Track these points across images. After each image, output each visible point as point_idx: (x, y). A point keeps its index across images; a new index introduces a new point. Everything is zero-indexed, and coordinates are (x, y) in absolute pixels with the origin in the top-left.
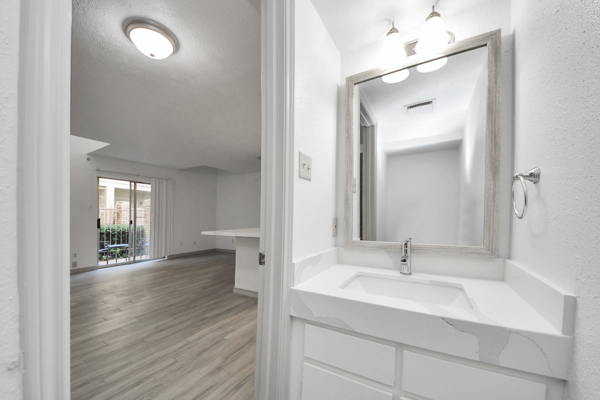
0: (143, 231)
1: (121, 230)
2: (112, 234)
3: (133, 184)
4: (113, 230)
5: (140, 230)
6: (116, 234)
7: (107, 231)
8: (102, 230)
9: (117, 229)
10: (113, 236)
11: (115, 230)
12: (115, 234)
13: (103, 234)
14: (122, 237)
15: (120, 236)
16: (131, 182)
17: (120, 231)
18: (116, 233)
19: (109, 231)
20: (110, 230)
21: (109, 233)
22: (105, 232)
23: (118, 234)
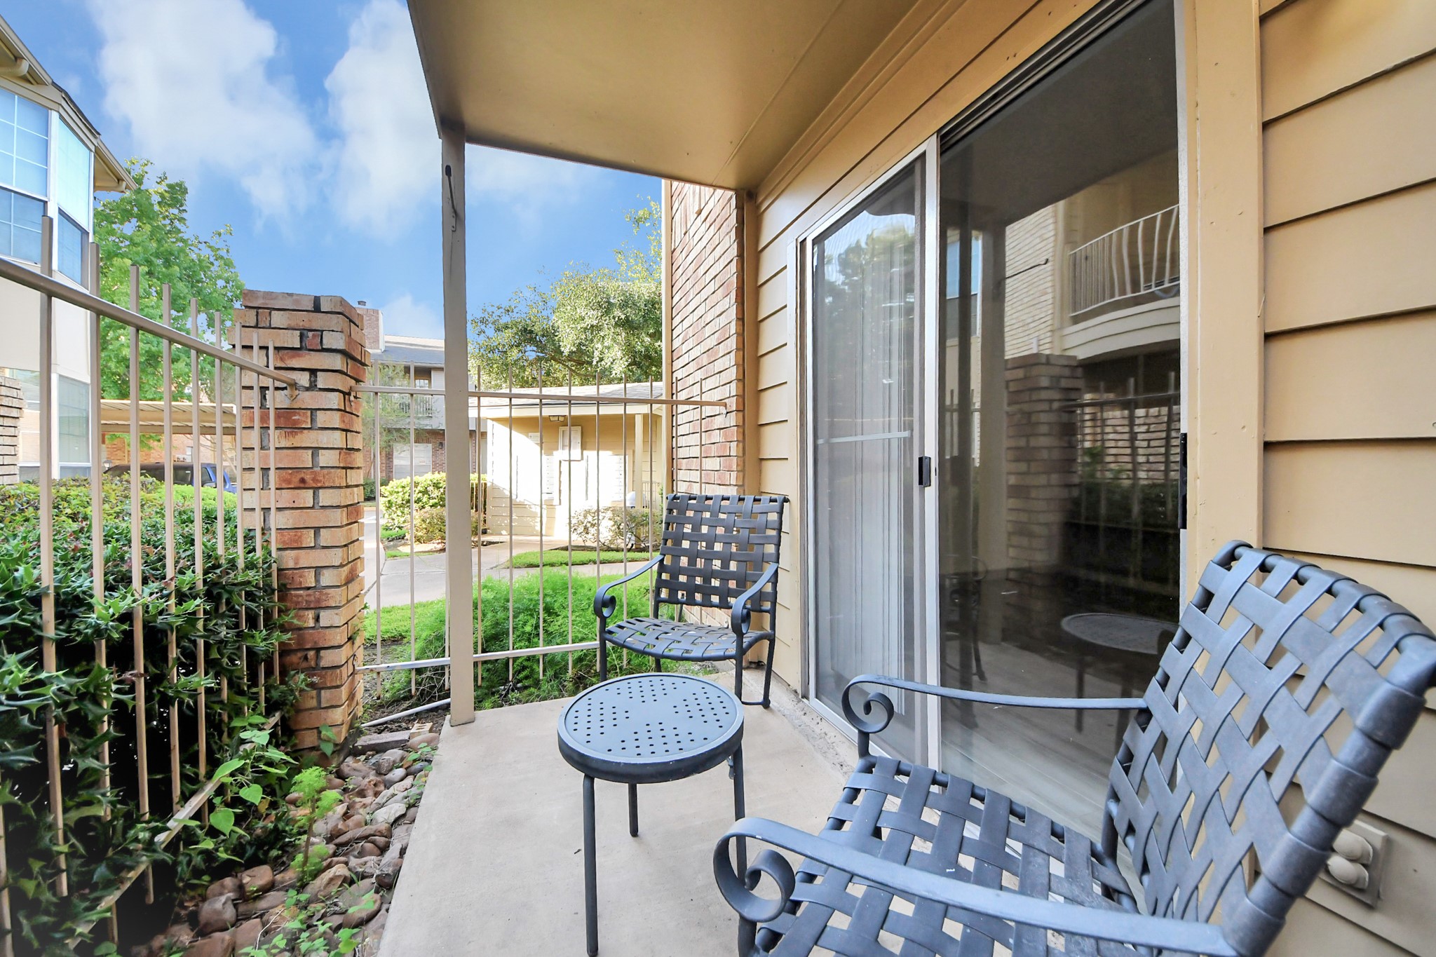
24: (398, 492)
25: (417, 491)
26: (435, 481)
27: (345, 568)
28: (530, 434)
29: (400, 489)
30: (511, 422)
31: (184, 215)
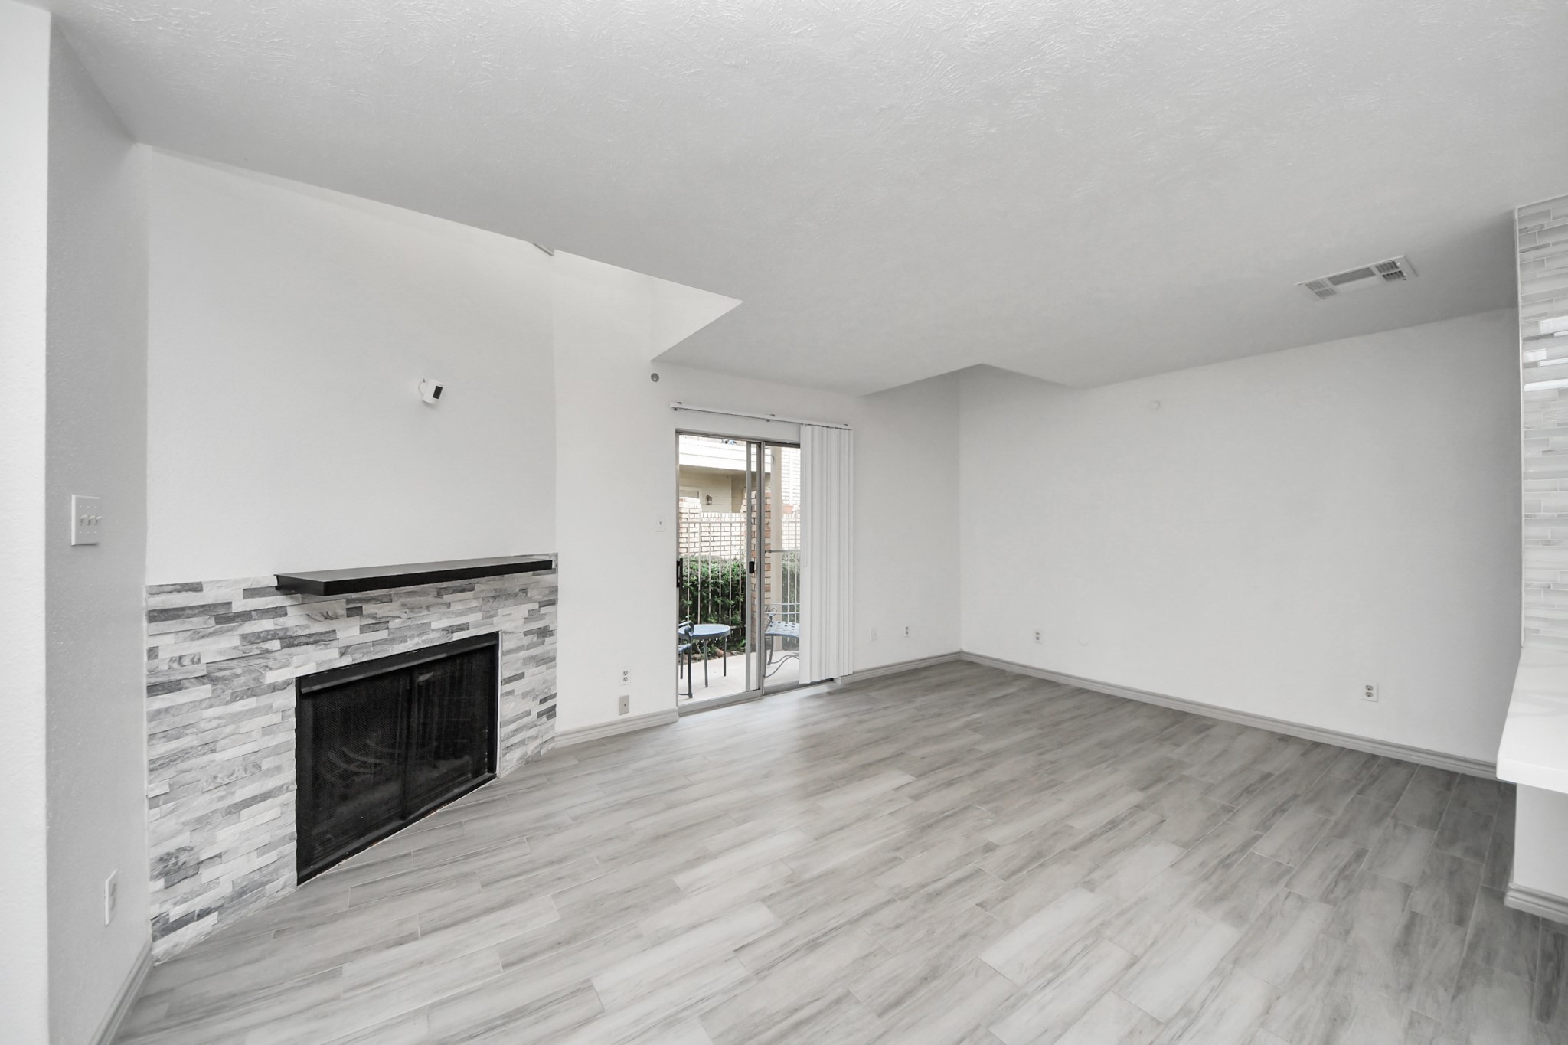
1: (697, 577)
3: (754, 449)
5: (738, 575)
9: (691, 574)
15: (695, 593)
16: (750, 442)
17: (697, 580)
18: (688, 584)
23: (692, 588)
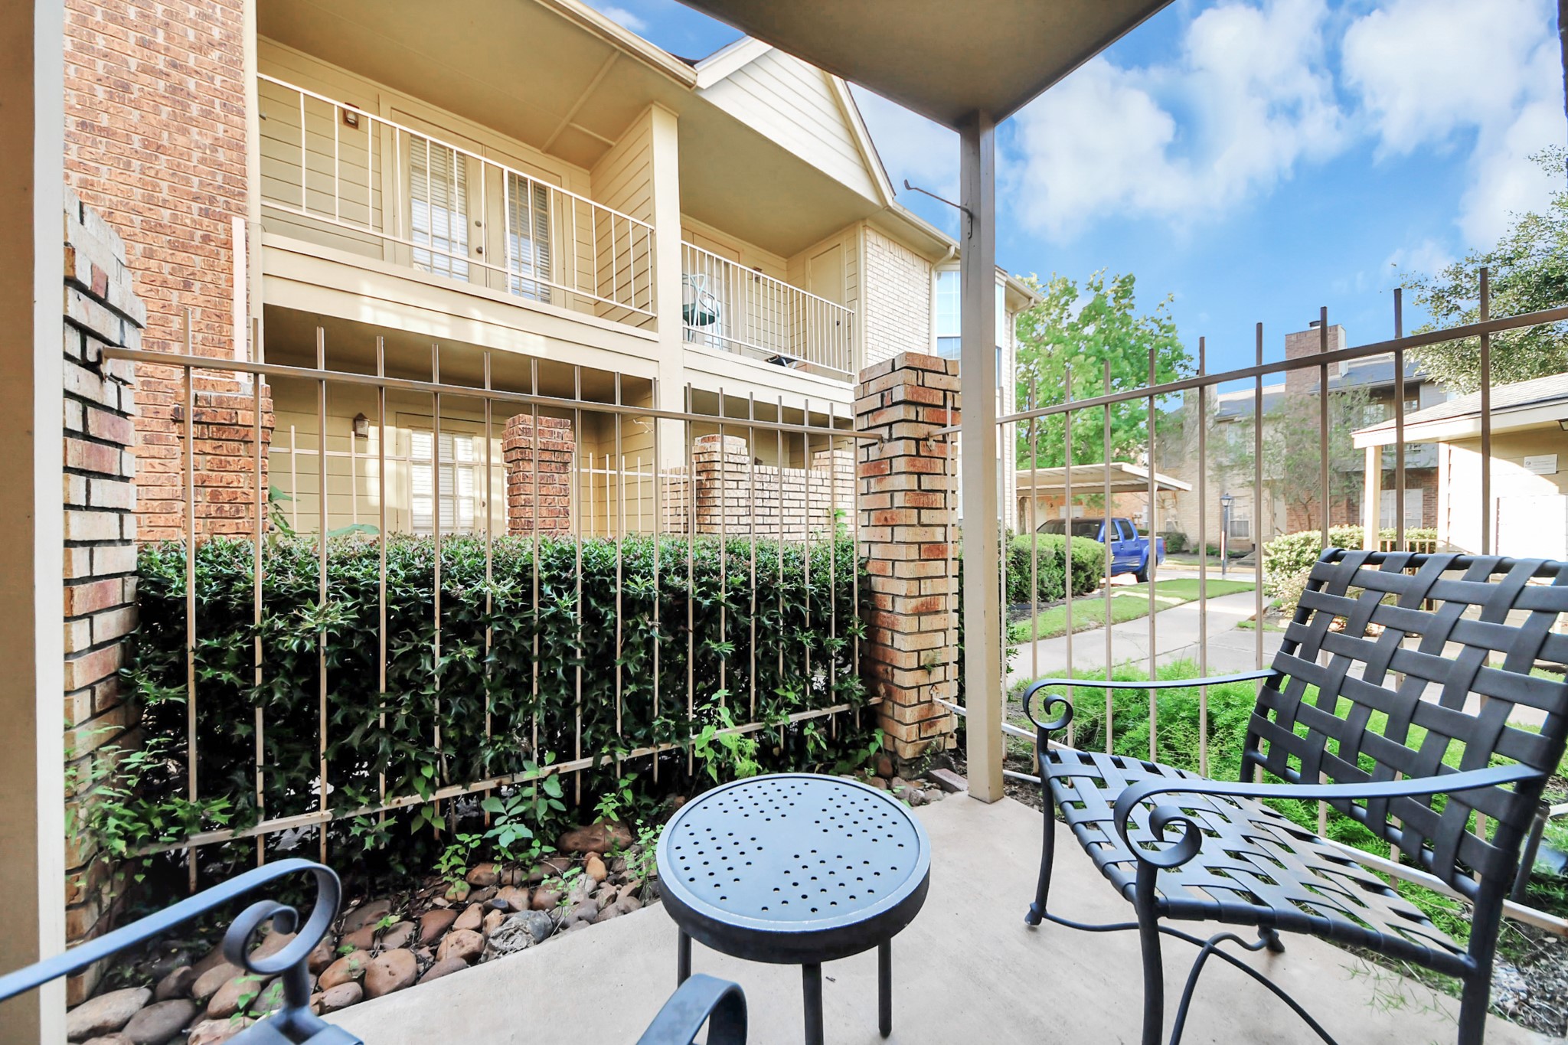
0: (868, 593)
1: (748, 578)
2: (697, 605)
4: (704, 579)
5: (851, 572)
6: (723, 608)
7: (668, 581)
8: (638, 579)
9: (729, 568)
10: (707, 617)
11: (717, 573)
12: (716, 605)
13: (646, 605)
14: (760, 626)
15: (742, 619)
17: (747, 584)
18: (723, 596)
19: (677, 581)
20: (682, 572)
21: (681, 595)
22: (656, 592)
23: (732, 606)
24: (1282, 551)
25: (1309, 551)
26: (1337, 537)
27: (913, 600)
28: (1526, 459)
29: (1287, 547)
30: (1486, 442)
31: (1132, 302)
